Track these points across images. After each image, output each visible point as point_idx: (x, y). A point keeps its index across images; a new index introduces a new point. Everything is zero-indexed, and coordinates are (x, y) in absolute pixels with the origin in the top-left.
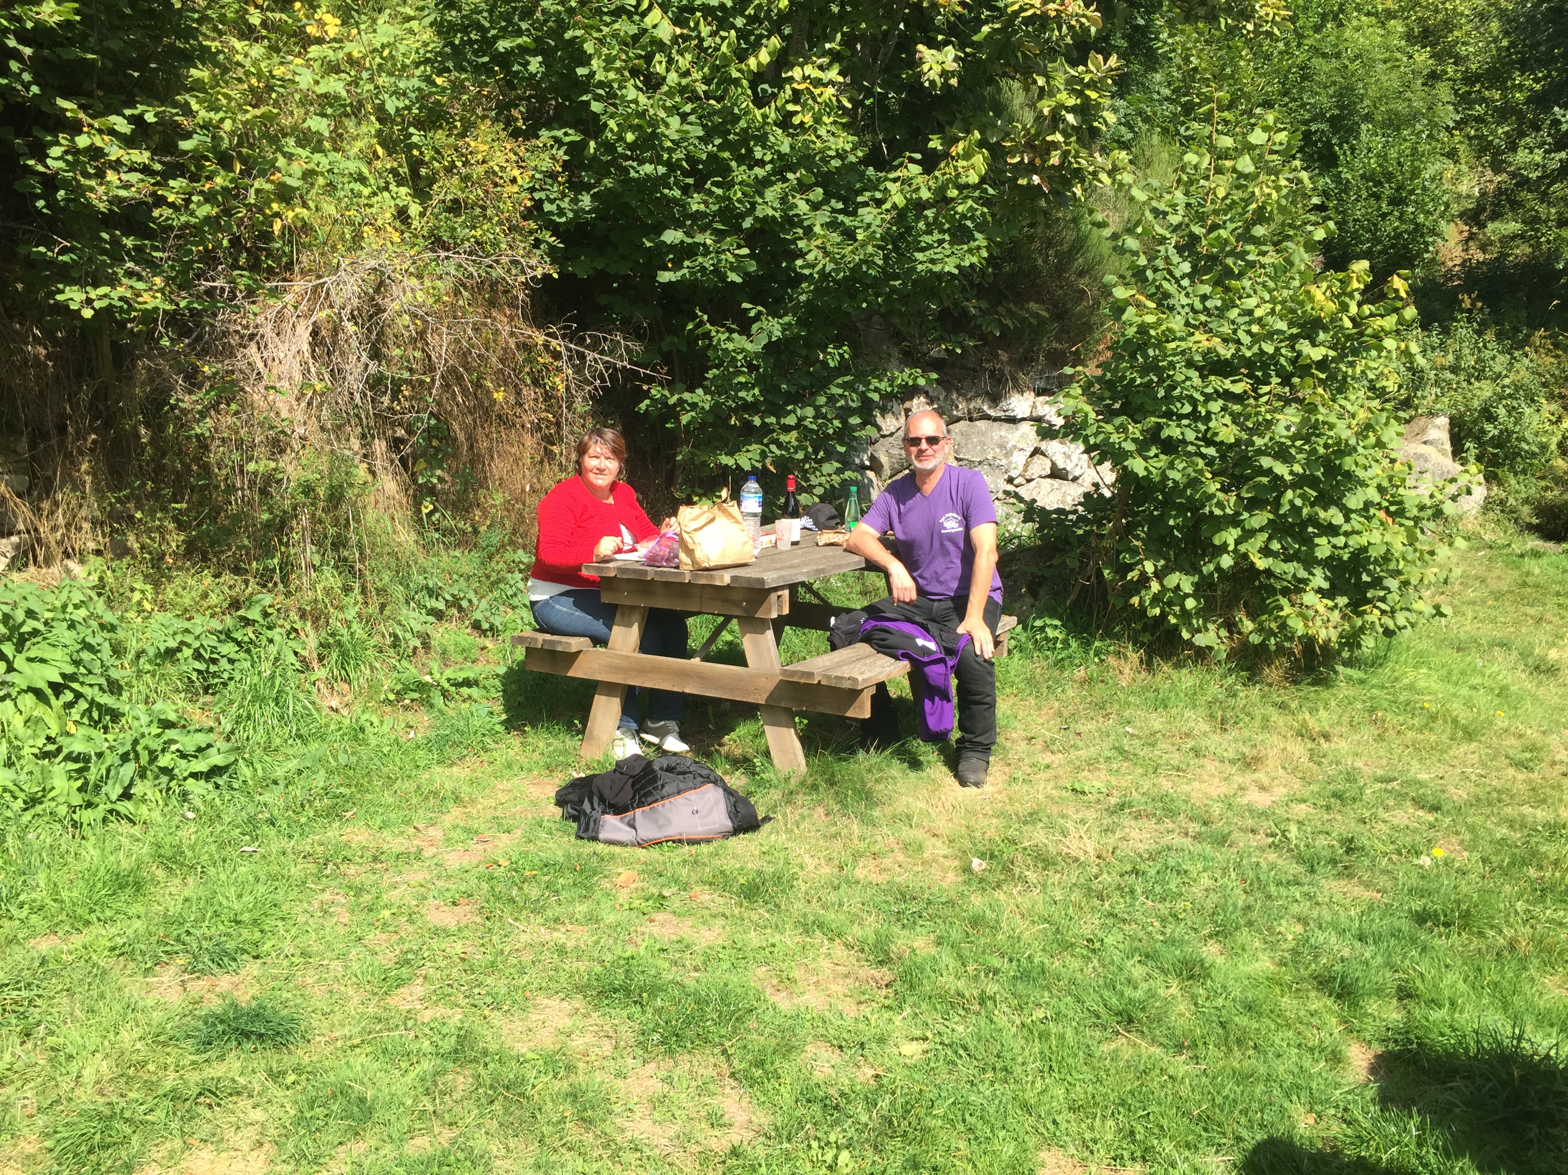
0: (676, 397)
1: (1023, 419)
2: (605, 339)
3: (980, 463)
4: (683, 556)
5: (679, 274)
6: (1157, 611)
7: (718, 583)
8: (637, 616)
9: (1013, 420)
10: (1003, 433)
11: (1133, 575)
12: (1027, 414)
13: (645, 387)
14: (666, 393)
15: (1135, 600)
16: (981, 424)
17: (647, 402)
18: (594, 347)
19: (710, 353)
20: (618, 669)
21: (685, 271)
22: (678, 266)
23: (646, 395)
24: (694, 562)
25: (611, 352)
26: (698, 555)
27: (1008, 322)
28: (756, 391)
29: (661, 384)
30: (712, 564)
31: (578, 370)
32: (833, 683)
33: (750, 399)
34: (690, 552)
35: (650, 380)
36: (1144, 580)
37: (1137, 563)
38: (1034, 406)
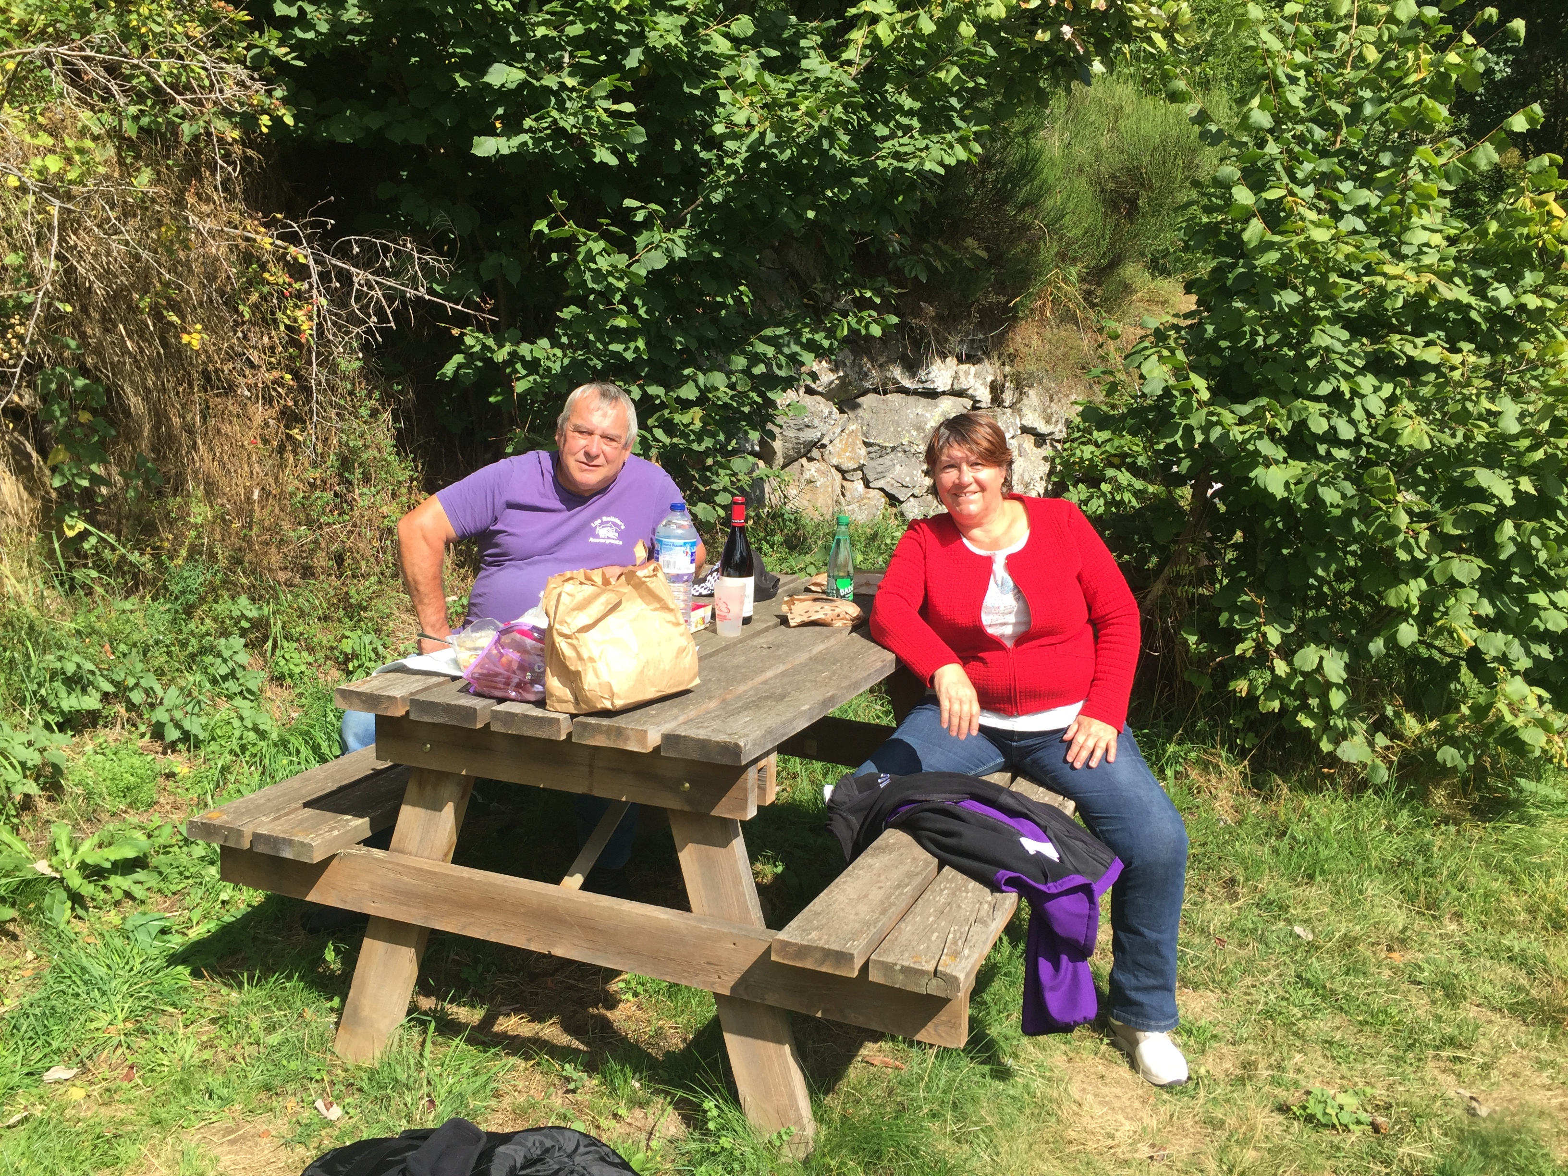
0: (508, 348)
1: (944, 393)
2: (386, 249)
3: (893, 449)
4: (554, 683)
5: (516, 141)
6: (1276, 705)
7: (633, 747)
8: (450, 789)
9: (932, 394)
10: (920, 411)
11: (1244, 648)
12: (948, 388)
13: (456, 332)
14: (491, 342)
15: (1241, 686)
16: (895, 399)
17: (458, 358)
18: (367, 261)
19: (569, 275)
20: (408, 896)
21: (525, 137)
22: (513, 127)
23: (457, 345)
24: (578, 696)
25: (395, 274)
26: (590, 682)
27: (938, 264)
28: (641, 343)
29: (481, 328)
30: (619, 703)
31: (339, 299)
32: (899, 981)
33: (629, 356)
34: (572, 678)
35: (462, 320)
36: (1261, 656)
37: (1249, 630)
38: (956, 377)
